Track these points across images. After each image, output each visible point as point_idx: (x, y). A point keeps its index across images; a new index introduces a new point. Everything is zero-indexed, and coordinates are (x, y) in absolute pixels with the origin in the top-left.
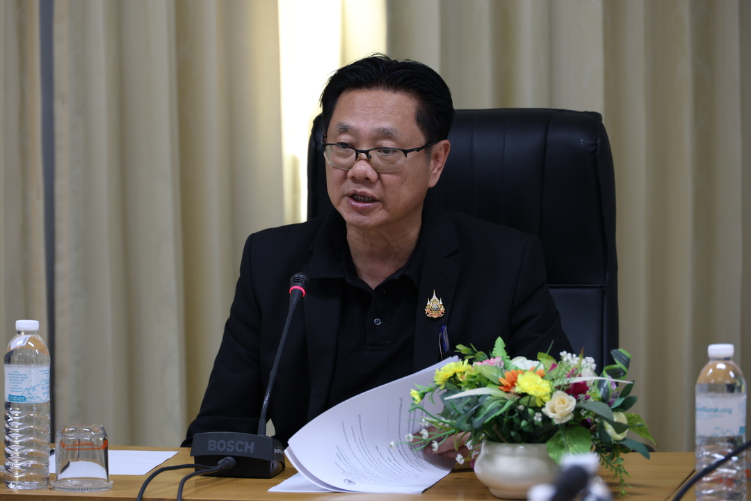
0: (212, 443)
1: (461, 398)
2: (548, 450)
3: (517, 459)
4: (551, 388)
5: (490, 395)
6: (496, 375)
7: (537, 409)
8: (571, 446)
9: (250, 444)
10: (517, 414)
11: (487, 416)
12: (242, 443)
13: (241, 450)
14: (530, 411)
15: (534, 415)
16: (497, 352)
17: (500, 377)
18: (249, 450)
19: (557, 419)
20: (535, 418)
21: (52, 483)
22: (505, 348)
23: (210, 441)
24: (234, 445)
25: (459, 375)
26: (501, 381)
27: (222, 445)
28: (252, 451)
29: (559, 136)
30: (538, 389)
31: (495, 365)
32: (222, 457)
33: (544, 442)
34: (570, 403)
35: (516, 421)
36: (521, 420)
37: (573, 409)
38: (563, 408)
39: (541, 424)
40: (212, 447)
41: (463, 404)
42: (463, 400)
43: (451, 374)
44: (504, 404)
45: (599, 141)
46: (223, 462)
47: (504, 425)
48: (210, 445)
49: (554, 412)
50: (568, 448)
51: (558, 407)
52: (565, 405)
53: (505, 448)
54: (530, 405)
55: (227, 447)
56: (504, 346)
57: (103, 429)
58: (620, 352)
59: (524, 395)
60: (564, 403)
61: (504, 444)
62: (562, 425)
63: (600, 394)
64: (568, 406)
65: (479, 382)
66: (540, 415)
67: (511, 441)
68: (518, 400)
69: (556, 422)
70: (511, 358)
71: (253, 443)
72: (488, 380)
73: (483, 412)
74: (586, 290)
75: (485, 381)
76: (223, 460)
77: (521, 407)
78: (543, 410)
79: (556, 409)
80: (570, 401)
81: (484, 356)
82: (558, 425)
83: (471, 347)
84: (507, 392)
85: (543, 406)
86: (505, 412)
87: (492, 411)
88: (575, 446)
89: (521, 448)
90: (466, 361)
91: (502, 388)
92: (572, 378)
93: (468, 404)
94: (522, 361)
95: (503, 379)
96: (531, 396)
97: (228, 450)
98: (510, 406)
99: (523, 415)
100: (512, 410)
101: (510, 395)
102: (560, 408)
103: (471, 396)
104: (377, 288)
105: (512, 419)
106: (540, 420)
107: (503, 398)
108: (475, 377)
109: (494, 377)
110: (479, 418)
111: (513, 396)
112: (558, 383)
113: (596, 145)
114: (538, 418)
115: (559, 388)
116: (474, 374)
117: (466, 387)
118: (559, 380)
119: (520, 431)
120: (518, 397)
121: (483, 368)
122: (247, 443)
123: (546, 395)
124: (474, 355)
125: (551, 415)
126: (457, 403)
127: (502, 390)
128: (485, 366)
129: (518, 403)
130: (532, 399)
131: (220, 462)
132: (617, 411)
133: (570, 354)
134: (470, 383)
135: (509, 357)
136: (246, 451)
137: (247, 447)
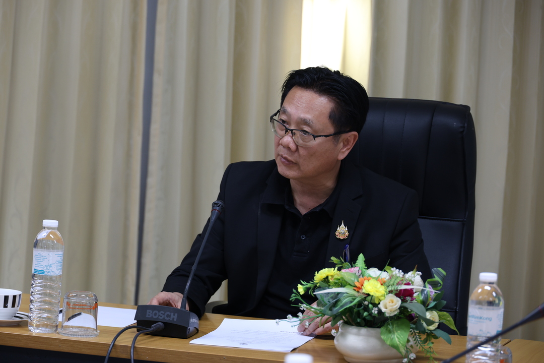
0: (149, 312)
1: (329, 293)
2: (381, 333)
3: (361, 338)
4: (386, 292)
5: (347, 293)
6: (353, 279)
7: (375, 305)
8: (396, 332)
9: (174, 315)
10: (362, 307)
11: (342, 307)
12: (169, 313)
13: (168, 319)
14: (370, 306)
15: (373, 309)
16: (359, 264)
17: (356, 281)
18: (173, 318)
19: (388, 313)
20: (373, 311)
21: (59, 330)
22: (364, 261)
23: (148, 311)
24: (164, 314)
25: (330, 277)
26: (355, 284)
27: (155, 314)
28: (175, 320)
29: (441, 120)
30: (377, 291)
31: (354, 272)
32: (155, 322)
33: (379, 327)
34: (398, 302)
35: (361, 312)
36: (365, 311)
37: (399, 307)
38: (392, 306)
39: (377, 316)
40: (149, 315)
41: (329, 298)
42: (329, 295)
43: (324, 276)
44: (354, 299)
45: (466, 125)
46: (155, 326)
47: (354, 314)
48: (148, 313)
49: (386, 308)
50: (394, 333)
51: (389, 305)
52: (393, 304)
53: (353, 330)
54: (372, 302)
55: (159, 315)
56: (364, 260)
57: (95, 295)
58: (438, 270)
59: (368, 295)
60: (393, 302)
61: (353, 327)
62: (390, 317)
63: (421, 298)
64: (396, 304)
65: (341, 283)
66: (377, 309)
67: (359, 325)
68: (365, 298)
69: (387, 315)
70: (368, 269)
71: (176, 314)
72: (347, 282)
73: (340, 304)
74: (452, 222)
75: (345, 283)
76: (155, 324)
77: (366, 303)
78: (379, 306)
79: (387, 306)
80: (398, 301)
81: (348, 265)
82: (388, 317)
83: (340, 259)
84: (358, 292)
85: (379, 303)
86: (355, 305)
87: (346, 304)
88: (399, 332)
89: (364, 330)
90: (336, 268)
91: (355, 288)
92: (399, 286)
93: (332, 298)
94: (374, 271)
95: (358, 283)
96: (372, 296)
97: (159, 317)
98: (359, 301)
99: (366, 309)
100: (360, 304)
101: (360, 294)
102: (390, 305)
103: (335, 293)
104: (305, 215)
105: (359, 310)
106: (376, 312)
107: (354, 296)
108: (339, 279)
109: (352, 280)
110: (337, 308)
111: (362, 295)
112: (390, 288)
113: (464, 127)
114: (375, 311)
115: (390, 292)
116: (339, 278)
117: (333, 286)
118: (391, 286)
119: (364, 319)
120: (365, 296)
121: (345, 274)
122: (172, 314)
123: (382, 296)
124: (342, 264)
125: (383, 310)
126: (326, 296)
127: (355, 290)
128: (348, 272)
129: (365, 299)
130: (373, 298)
131: (153, 326)
132: (432, 310)
133: (398, 270)
134: (336, 283)
135: (366, 268)
136: (171, 319)
137: (172, 316)
